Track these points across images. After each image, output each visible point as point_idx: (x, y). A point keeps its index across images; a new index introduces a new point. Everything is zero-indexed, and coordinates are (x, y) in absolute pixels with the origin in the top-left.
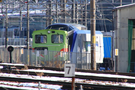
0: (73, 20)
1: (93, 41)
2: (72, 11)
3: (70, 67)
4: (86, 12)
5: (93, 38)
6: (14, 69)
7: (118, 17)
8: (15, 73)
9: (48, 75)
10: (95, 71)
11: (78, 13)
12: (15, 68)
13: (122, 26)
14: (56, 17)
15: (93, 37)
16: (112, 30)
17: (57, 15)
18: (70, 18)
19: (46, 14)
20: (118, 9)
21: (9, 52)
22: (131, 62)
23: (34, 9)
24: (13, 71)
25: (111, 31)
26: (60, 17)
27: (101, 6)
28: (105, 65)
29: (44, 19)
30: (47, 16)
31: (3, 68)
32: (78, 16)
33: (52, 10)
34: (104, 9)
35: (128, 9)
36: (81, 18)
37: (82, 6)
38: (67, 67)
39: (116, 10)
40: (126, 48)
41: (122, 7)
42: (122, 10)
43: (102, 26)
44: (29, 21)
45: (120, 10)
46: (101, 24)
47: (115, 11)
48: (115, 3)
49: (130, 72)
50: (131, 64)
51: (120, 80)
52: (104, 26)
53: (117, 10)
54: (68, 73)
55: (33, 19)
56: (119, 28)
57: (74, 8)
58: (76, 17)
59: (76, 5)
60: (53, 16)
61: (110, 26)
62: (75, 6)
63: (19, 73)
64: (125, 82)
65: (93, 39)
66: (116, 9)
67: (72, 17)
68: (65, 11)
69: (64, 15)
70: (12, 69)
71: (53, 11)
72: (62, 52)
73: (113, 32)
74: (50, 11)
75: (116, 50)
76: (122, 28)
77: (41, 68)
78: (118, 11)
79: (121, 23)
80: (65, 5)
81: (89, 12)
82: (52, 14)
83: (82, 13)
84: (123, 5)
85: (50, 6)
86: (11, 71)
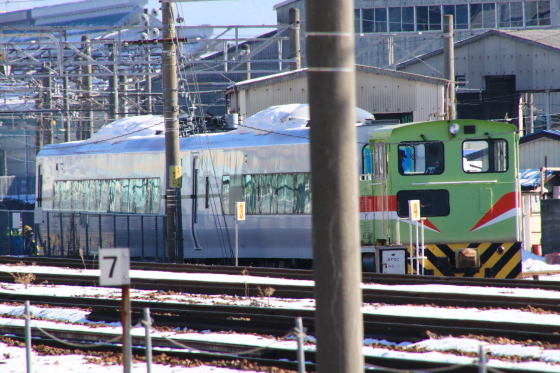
1: (174, 181)
2: (112, 97)
3: (115, 258)
4: (151, 99)
5: (174, 173)
7: (243, 111)
9: (47, 282)
11: (126, 103)
14: (66, 115)
15: (174, 169)
17: (68, 108)
18: (106, 117)
19: (36, 107)
20: (242, 89)
26: (76, 114)
27: (192, 82)
29: (30, 121)
30: (38, 113)
32: (127, 111)
33: (52, 95)
34: (201, 87)
35: (270, 88)
37: (138, 81)
38: (105, 258)
39: (237, 90)
41: (252, 83)
42: (251, 92)
45: (247, 91)
47: (232, 93)
48: (231, 71)
51: (254, 291)
53: (237, 93)
54: (111, 275)
57: (117, 86)
58: (122, 114)
59: (121, 78)
60: (55, 112)
62: (118, 83)
64: (267, 296)
65: (173, 175)
66: (236, 87)
68: (89, 97)
69: (86, 110)
71: (56, 98)
74: (46, 98)
75: (238, 204)
78: (242, 94)
80: (91, 78)
81: (158, 99)
82: (52, 106)
83: (139, 102)
84: (253, 76)
85: (46, 83)
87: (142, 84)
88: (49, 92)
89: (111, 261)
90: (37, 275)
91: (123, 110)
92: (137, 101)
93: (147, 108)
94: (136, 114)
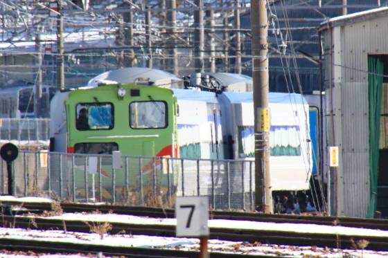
0: (199, 60)
1: (263, 124)
2: (197, 34)
3: (193, 207)
4: (239, 36)
5: (262, 116)
6: (20, 213)
7: (337, 48)
8: (24, 224)
9: (124, 231)
10: (270, 215)
11: (213, 39)
12: (24, 209)
13: (350, 76)
14: (148, 52)
15: (262, 112)
16: (318, 90)
17: (150, 45)
18: (191, 55)
19: (117, 43)
20: (337, 26)
21: (5, 162)
22: (379, 184)
23: (77, 29)
24: (18, 219)
25: (315, 92)
26: (159, 51)
27: (283, 17)
29: (109, 59)
30: (118, 50)
32: (213, 49)
33: (133, 31)
34: (293, 24)
35: (367, 24)
37: (226, 16)
38: (182, 207)
39: (331, 27)
40: (363, 144)
41: (348, 19)
42: (347, 28)
43: (287, 77)
44: (63, 64)
45: (342, 27)
46: (285, 70)
47: (326, 30)
48: (326, 7)
49: (376, 215)
50: (379, 190)
51: (347, 242)
52: (294, 78)
53: (332, 29)
54: (188, 226)
55: (77, 58)
56: (340, 81)
57: (202, 22)
58: (208, 51)
59: (208, 13)
60: (137, 49)
61: (311, 77)
62: (204, 18)
63: (35, 224)
64: (361, 249)
65: (261, 118)
66: (330, 24)
67: (197, 52)
68: (173, 33)
69: (170, 47)
70: (14, 213)
71: (138, 35)
72: (168, 159)
73: (321, 95)
74: (128, 34)
75: (331, 149)
76: (349, 84)
77: (104, 210)
78: (337, 31)
79: (344, 67)
80: (175, 13)
81: (247, 35)
82: (133, 42)
83: (227, 39)
84: (350, 11)
85: (127, 18)
86: (12, 219)
87: (230, 20)
88: (130, 28)
89: (189, 210)
90: (114, 225)
91: (210, 47)
92: (224, 38)
93: (235, 46)
94: (224, 52)
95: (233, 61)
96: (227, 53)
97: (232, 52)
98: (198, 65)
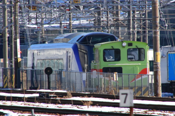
0: (130, 32)
1: (157, 59)
2: (129, 20)
3: (127, 94)
4: (147, 21)
6: (53, 97)
8: (55, 102)
9: (98, 105)
10: (160, 98)
11: (136, 23)
12: (55, 95)
14: (108, 29)
15: (157, 54)
17: (109, 26)
18: (126, 29)
19: (94, 25)
23: (78, 19)
24: (52, 99)
26: (113, 28)
27: (166, 13)
28: (173, 90)
30: (95, 28)
31: (40, 96)
32: (136, 27)
33: (102, 19)
34: (170, 16)
36: (141, 29)
37: (141, 13)
38: (122, 94)
43: (168, 39)
46: (167, 36)
52: (171, 39)
54: (125, 102)
57: (131, 15)
58: (134, 28)
59: (134, 12)
60: (103, 27)
63: (60, 102)
67: (129, 28)
68: (119, 20)
69: (117, 26)
70: (51, 97)
71: (103, 21)
72: (116, 74)
74: (99, 21)
77: (89, 96)
80: (119, 12)
81: (150, 21)
82: (101, 24)
83: (142, 23)
85: (99, 13)
86: (50, 100)
87: (143, 14)
88: (100, 18)
89: (125, 95)
90: (93, 102)
91: (135, 26)
92: (141, 22)
93: (145, 26)
94: (140, 28)
95: (144, 32)
96: (142, 29)
97: (144, 28)
98: (129, 33)
